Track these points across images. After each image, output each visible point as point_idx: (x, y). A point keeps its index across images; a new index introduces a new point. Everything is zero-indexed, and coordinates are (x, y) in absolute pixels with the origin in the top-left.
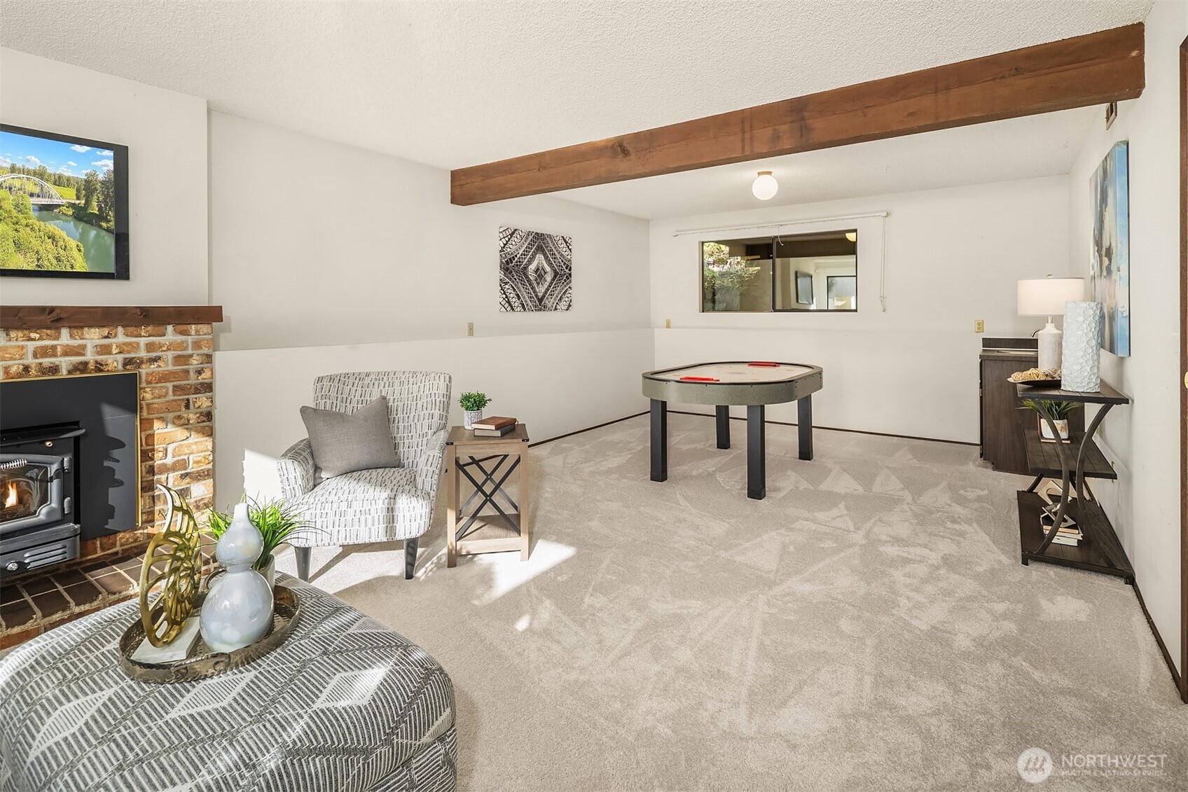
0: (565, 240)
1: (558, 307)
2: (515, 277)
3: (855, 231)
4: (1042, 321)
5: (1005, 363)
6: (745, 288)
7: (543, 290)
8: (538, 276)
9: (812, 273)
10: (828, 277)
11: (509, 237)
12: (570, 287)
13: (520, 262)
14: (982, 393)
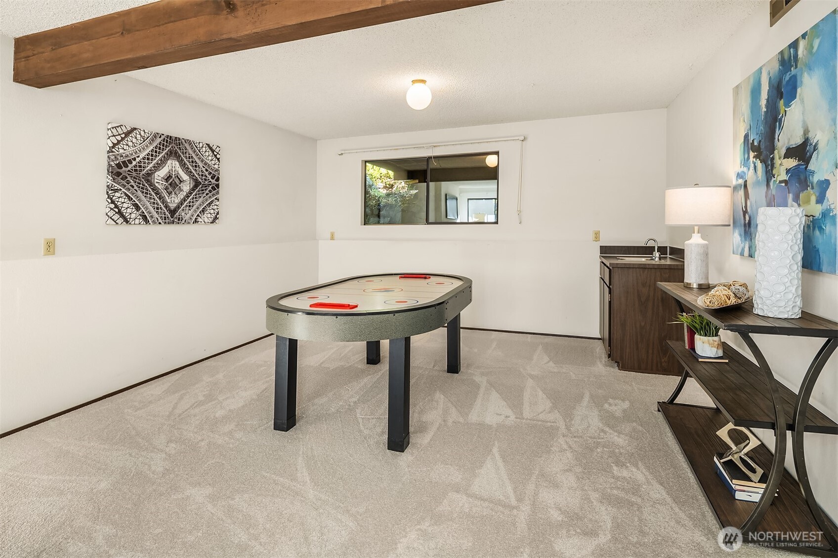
0: (211, 148)
1: (199, 219)
2: (133, 183)
3: (497, 153)
4: (687, 231)
5: (631, 270)
6: (406, 205)
7: (177, 200)
8: (171, 184)
9: (457, 196)
10: (468, 199)
11: (123, 136)
12: (216, 199)
13: (140, 166)
14: (610, 299)
